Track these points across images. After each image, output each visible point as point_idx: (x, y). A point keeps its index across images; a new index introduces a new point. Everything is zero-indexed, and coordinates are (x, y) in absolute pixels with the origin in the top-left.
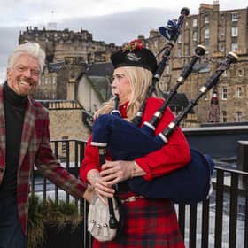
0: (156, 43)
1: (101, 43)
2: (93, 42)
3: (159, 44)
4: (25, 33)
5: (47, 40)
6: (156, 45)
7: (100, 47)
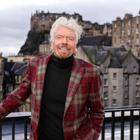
0: (129, 23)
1: (88, 22)
2: (83, 22)
3: (131, 23)
4: (35, 15)
5: (50, 20)
6: (129, 24)
7: (87, 25)
